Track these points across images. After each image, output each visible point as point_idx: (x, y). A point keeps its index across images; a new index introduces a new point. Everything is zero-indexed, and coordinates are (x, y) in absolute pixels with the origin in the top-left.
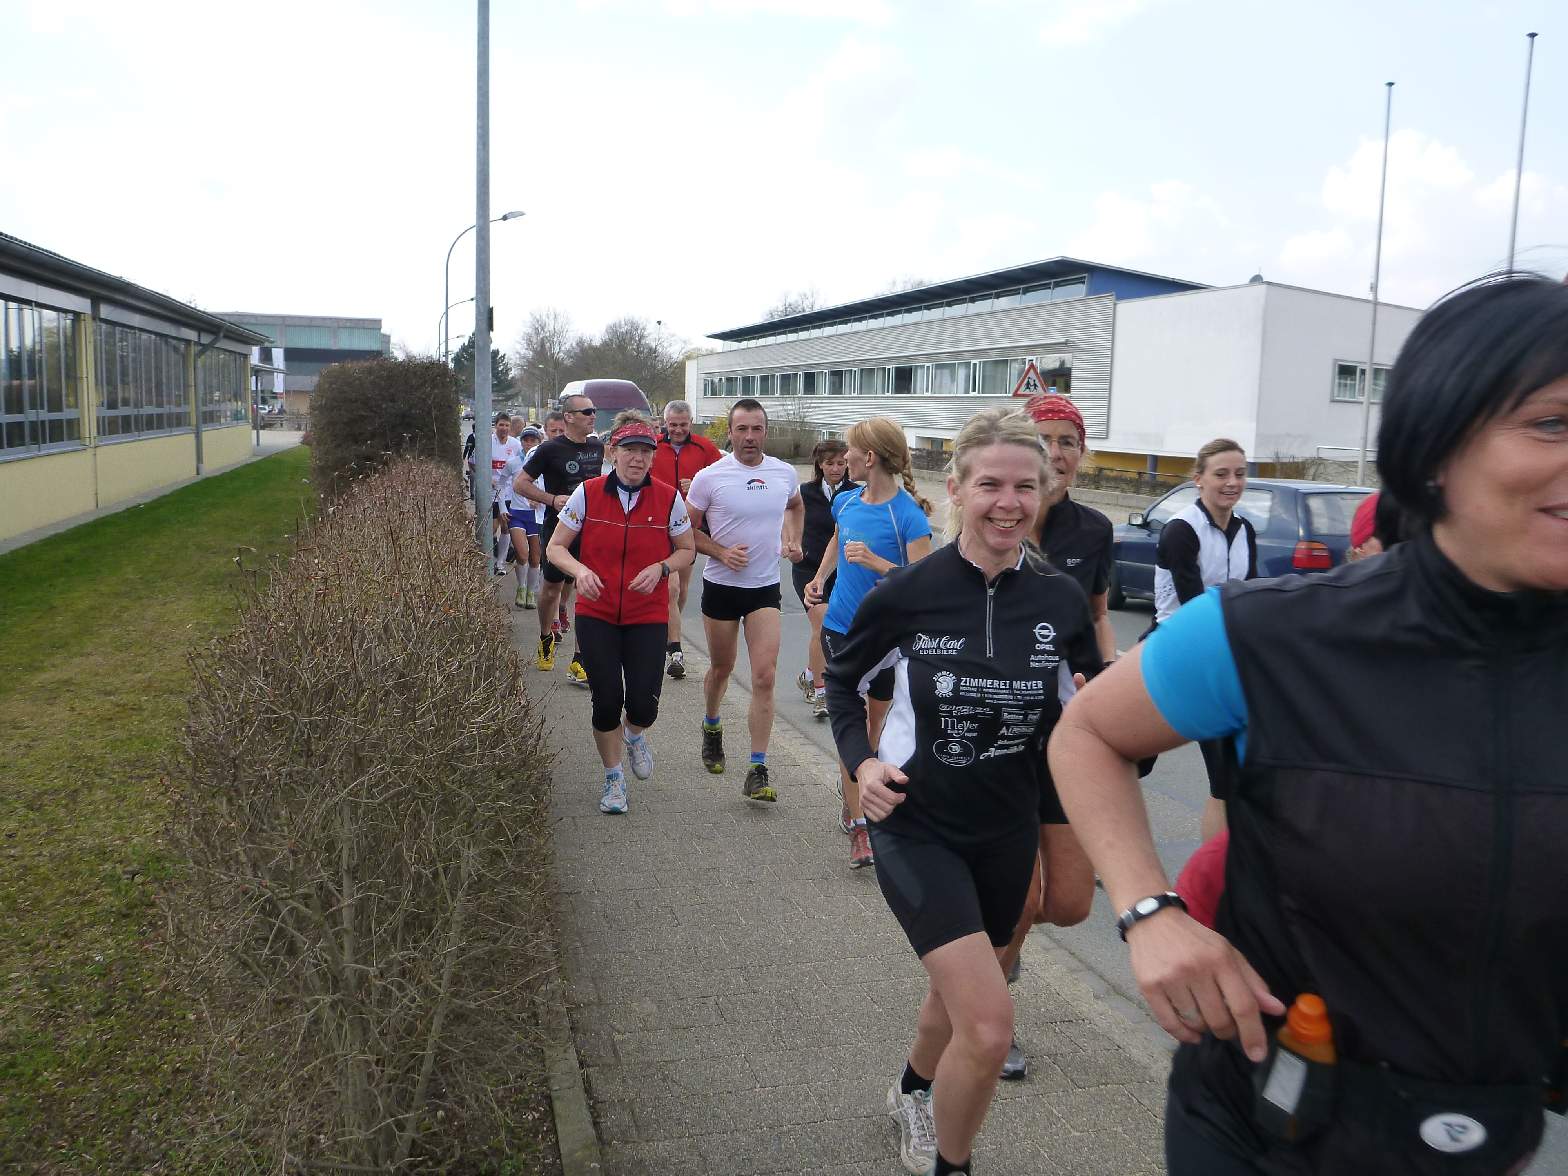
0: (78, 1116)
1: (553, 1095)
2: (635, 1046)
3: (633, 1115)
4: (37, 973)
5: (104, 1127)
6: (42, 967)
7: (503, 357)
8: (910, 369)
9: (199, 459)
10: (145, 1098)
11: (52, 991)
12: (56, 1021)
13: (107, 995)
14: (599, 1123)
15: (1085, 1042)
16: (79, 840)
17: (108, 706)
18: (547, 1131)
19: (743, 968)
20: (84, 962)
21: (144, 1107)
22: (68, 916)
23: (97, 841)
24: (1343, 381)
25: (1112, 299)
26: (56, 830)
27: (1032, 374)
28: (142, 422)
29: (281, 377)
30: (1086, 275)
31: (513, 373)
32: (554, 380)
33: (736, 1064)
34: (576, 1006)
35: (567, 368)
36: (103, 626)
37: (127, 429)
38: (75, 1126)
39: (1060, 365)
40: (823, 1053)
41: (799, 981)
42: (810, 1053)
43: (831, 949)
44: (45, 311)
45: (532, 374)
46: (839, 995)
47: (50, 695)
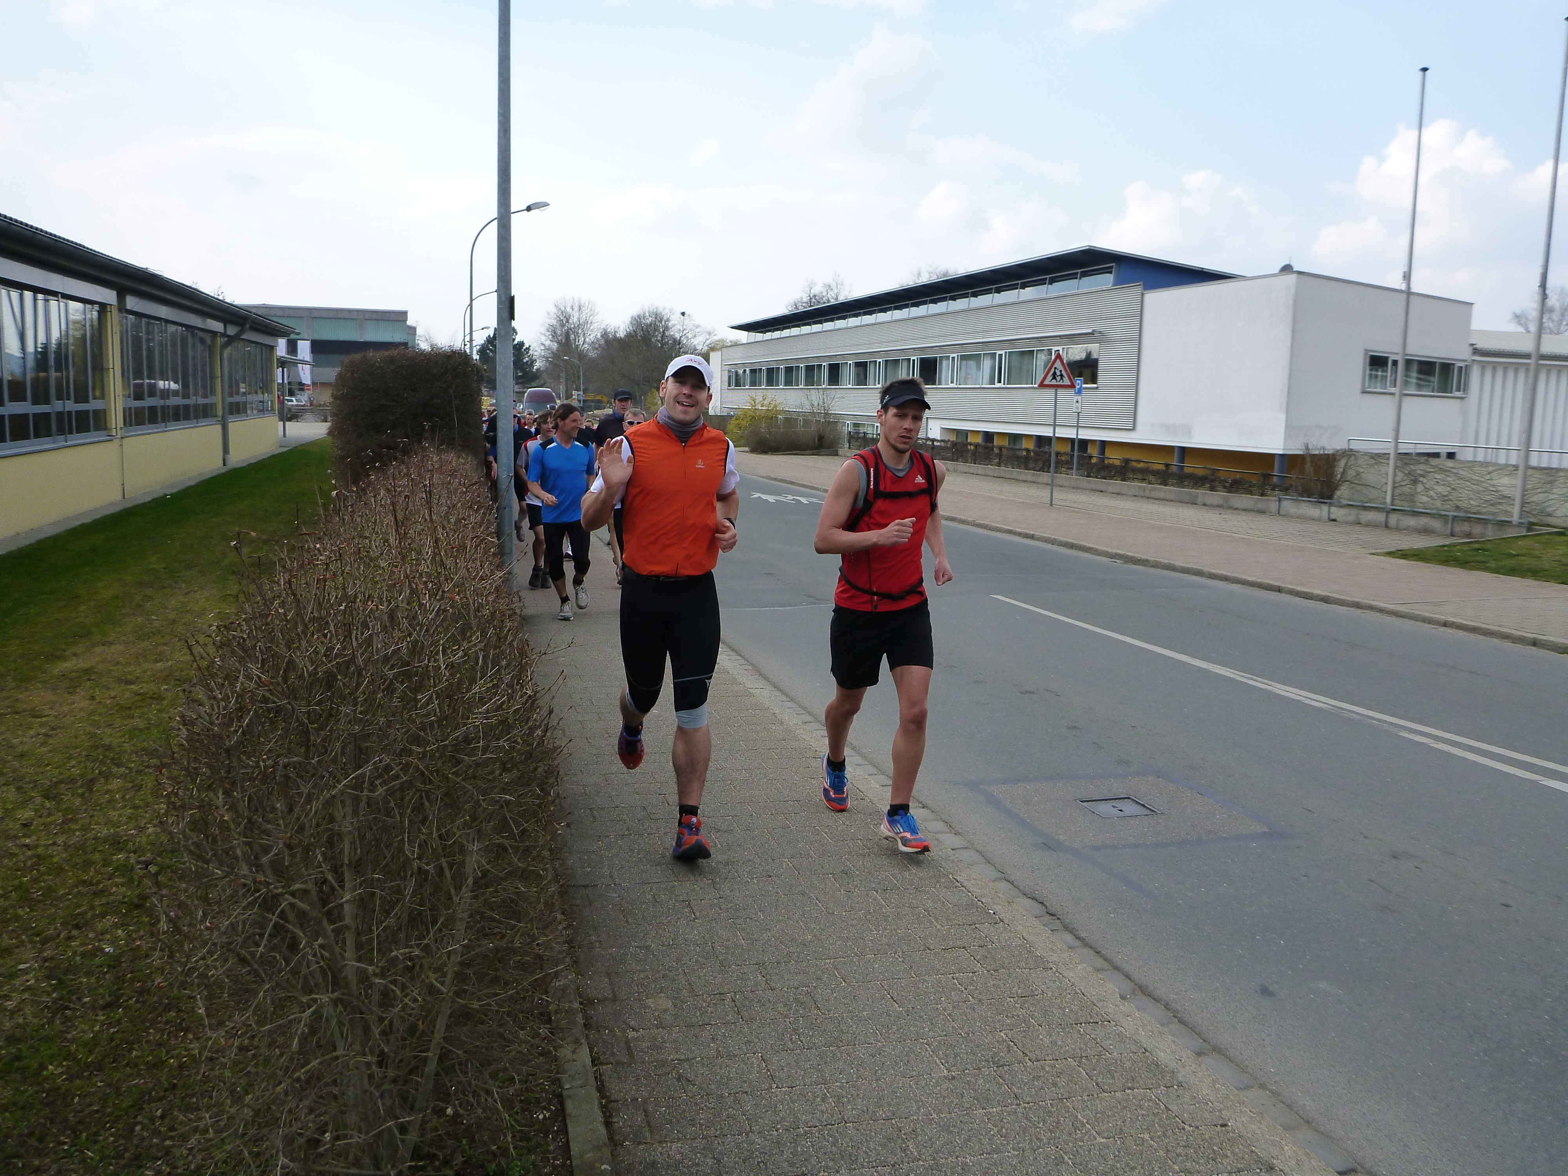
0: (81, 1111)
1: (565, 1093)
2: (649, 1044)
3: (646, 1116)
4: (47, 964)
5: (107, 1123)
6: (52, 958)
7: (528, 349)
8: (935, 360)
9: (226, 450)
10: (150, 1093)
11: (61, 982)
12: (63, 1013)
13: (116, 987)
14: (611, 1123)
15: (1111, 1045)
16: (93, 829)
17: (127, 695)
18: (558, 1131)
19: (761, 964)
20: (93, 954)
21: (149, 1102)
22: (79, 907)
23: (112, 831)
24: (1374, 373)
25: (1140, 288)
26: (71, 819)
27: (1058, 364)
28: (169, 413)
29: (307, 368)
30: (1113, 264)
31: (538, 365)
32: (578, 372)
33: (752, 1063)
34: (590, 1002)
35: (592, 361)
36: (126, 615)
37: (154, 420)
38: (79, 1122)
39: (1086, 356)
40: (841, 1053)
41: (818, 979)
42: (828, 1053)
43: (850, 946)
44: (71, 303)
45: (557, 365)
46: (858, 993)
47: (70, 684)
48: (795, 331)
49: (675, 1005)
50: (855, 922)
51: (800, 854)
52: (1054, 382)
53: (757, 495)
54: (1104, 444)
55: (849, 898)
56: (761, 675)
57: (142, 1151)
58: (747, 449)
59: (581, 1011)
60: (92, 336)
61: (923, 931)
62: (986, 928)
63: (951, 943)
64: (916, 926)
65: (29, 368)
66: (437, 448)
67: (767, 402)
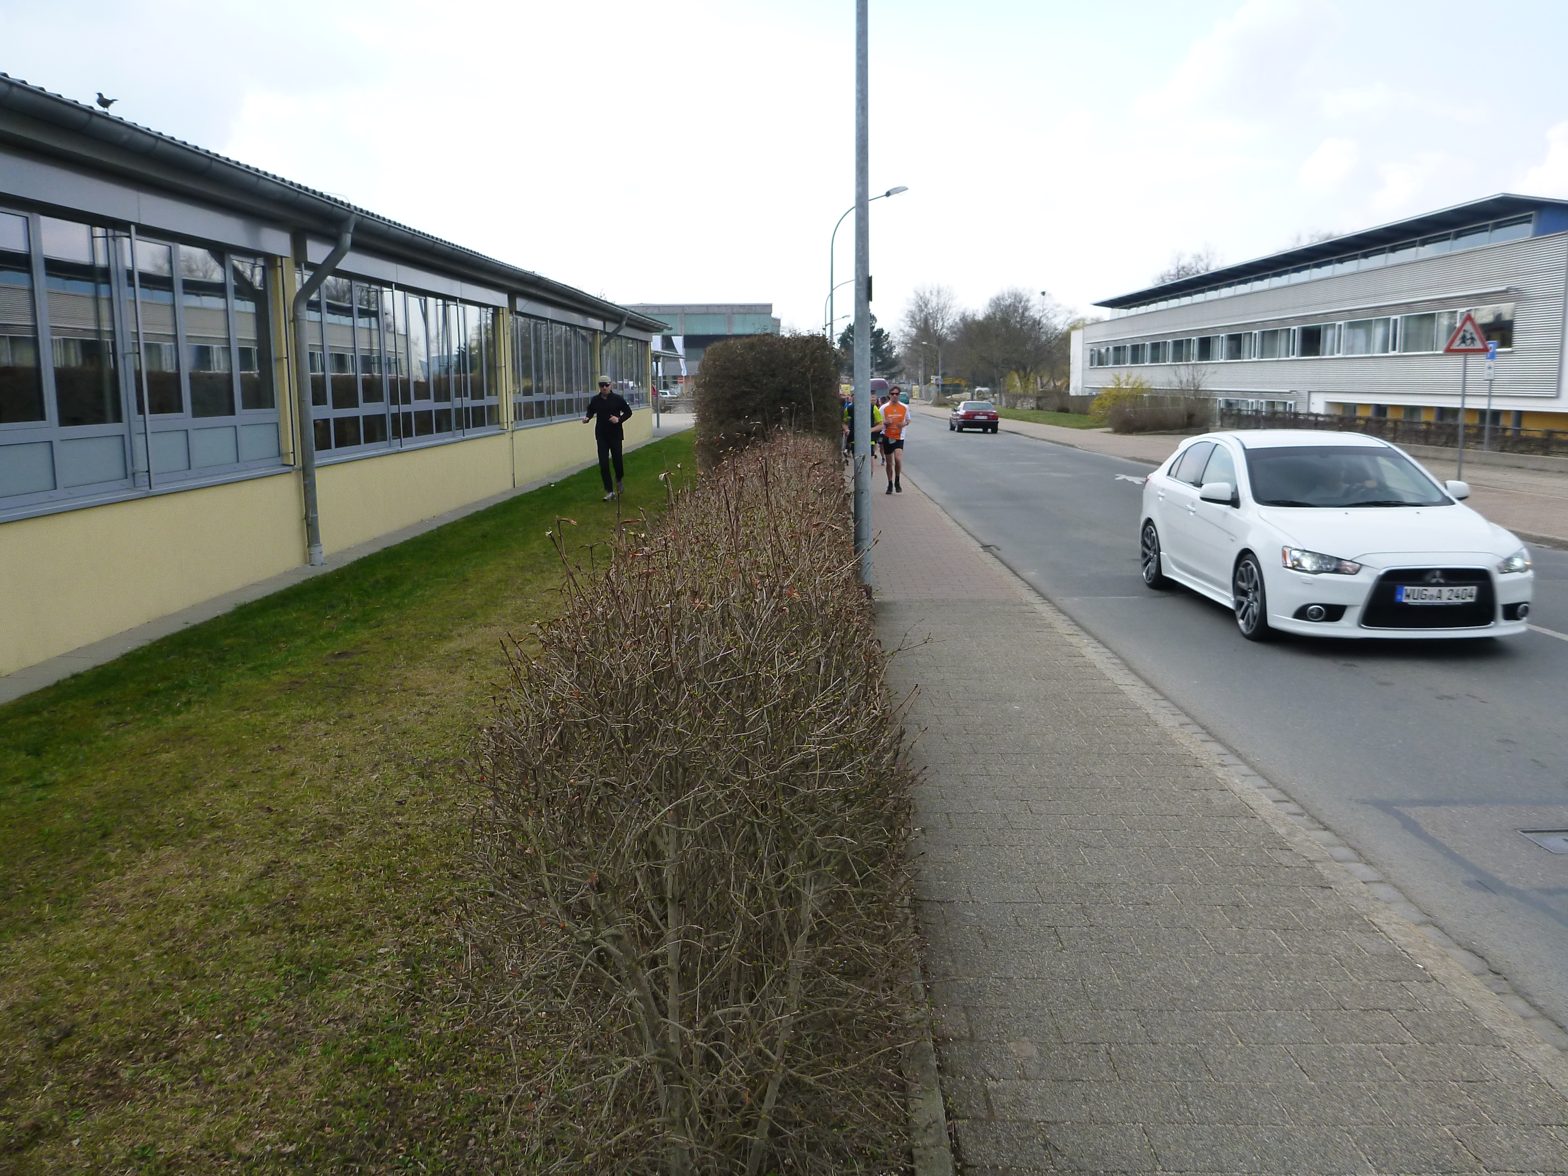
0: (420, 1116)
1: (916, 1151)
2: (1011, 1099)
4: (403, 950)
5: (442, 1132)
6: (409, 944)
7: (887, 335)
8: (1319, 329)
11: (415, 970)
12: (413, 1005)
19: (1140, 1011)
21: (484, 1114)
25: (1564, 238)
26: (441, 799)
27: (1468, 327)
28: (554, 407)
29: (682, 362)
30: (1532, 212)
31: (897, 351)
32: (936, 356)
33: (1132, 1136)
34: (946, 1040)
35: (950, 344)
36: (507, 598)
37: (541, 414)
38: (416, 1128)
39: (1498, 317)
40: (1240, 1133)
41: (1208, 1034)
42: (1225, 1132)
43: (1246, 997)
44: (468, 307)
45: (916, 351)
46: (1258, 1057)
47: (453, 664)
48: (1162, 305)
49: (1041, 1053)
50: (1250, 967)
51: (1182, 879)
52: (1463, 346)
53: (1122, 477)
54: (1520, 414)
55: (1242, 936)
56: (1130, 669)
57: (473, 1170)
58: (1110, 429)
59: (935, 1050)
60: (487, 338)
61: (1335, 985)
62: (1415, 988)
63: (1371, 1004)
64: (1326, 977)
65: (431, 370)
66: (794, 433)
67: (1131, 380)
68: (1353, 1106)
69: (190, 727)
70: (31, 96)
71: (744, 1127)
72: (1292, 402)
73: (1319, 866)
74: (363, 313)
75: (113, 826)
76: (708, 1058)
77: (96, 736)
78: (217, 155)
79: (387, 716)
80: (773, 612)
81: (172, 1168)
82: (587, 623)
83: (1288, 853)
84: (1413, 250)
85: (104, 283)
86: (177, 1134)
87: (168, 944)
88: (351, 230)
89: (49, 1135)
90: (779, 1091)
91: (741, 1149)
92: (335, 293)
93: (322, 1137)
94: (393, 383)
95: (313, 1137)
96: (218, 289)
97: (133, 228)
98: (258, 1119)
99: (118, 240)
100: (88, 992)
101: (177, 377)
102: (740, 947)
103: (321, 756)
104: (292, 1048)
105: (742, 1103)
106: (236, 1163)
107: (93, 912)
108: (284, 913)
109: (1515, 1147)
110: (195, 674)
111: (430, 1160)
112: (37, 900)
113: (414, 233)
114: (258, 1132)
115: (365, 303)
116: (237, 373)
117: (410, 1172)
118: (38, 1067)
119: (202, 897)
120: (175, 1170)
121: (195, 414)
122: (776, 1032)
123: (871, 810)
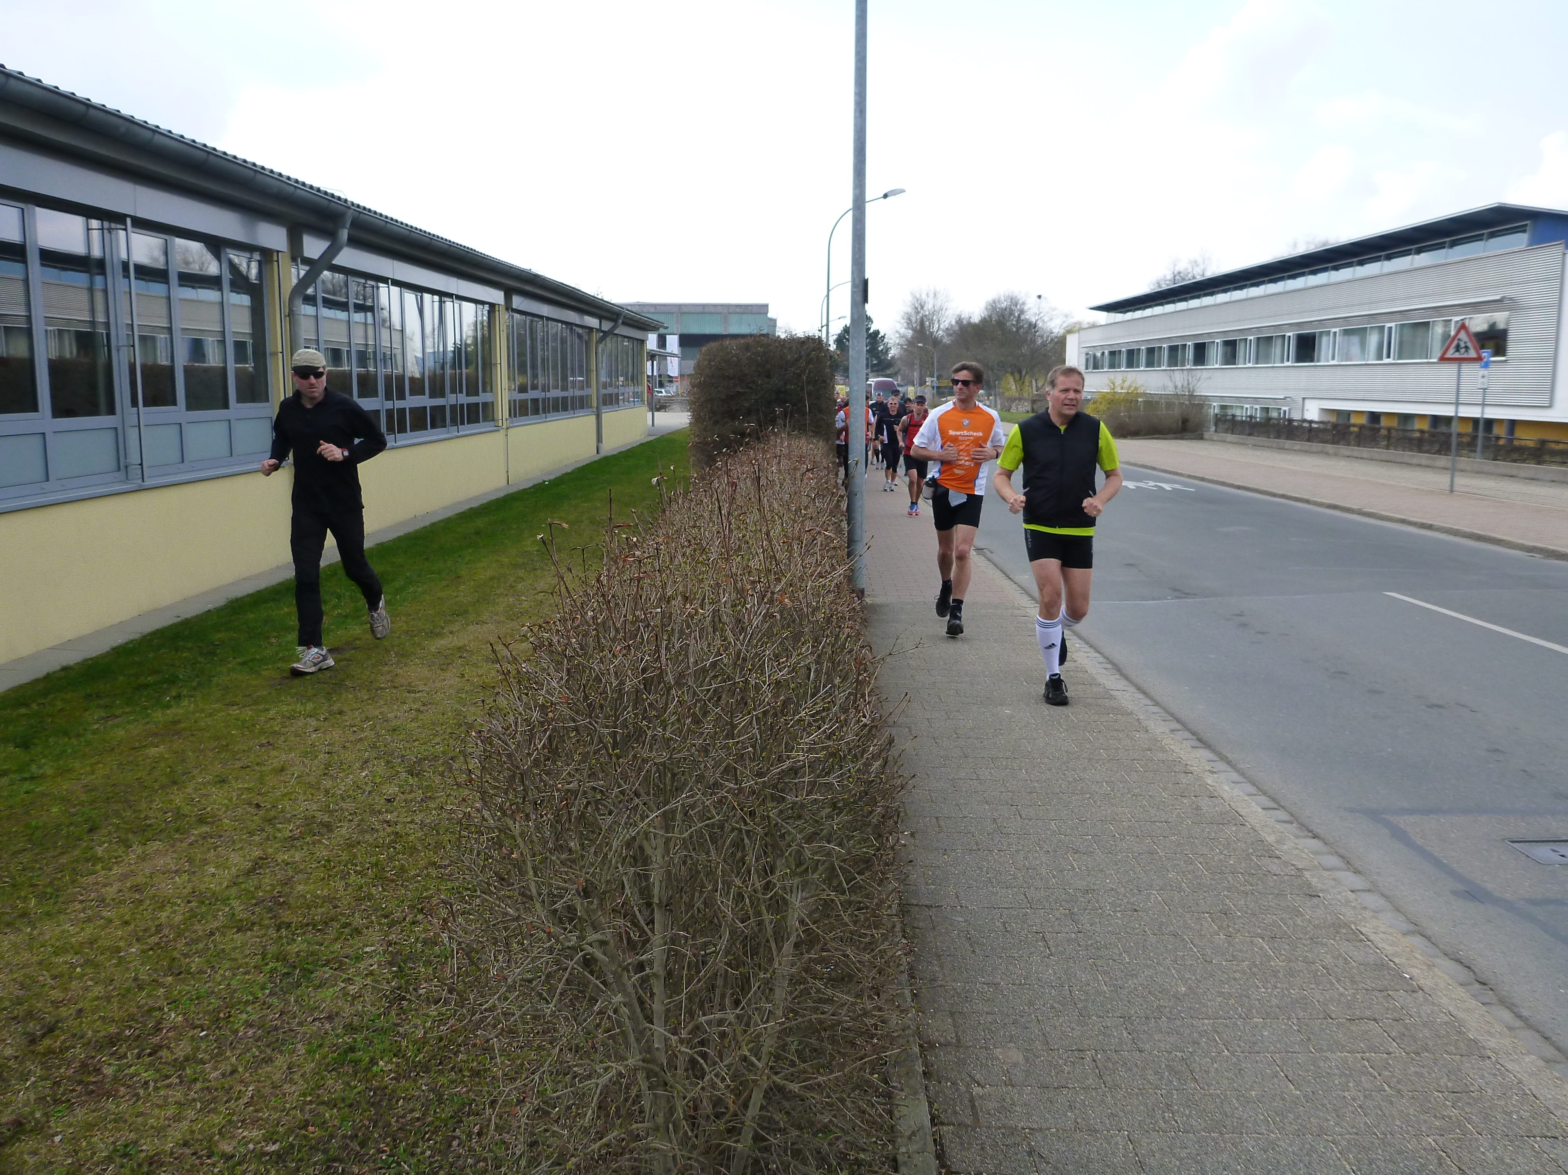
0: (404, 1116)
1: (900, 1158)
2: (997, 1105)
4: (390, 949)
5: (426, 1133)
6: (396, 943)
7: (883, 337)
8: (1314, 335)
9: (599, 439)
10: (470, 1105)
11: (401, 969)
12: (399, 1004)
19: (1126, 1018)
21: (469, 1115)
22: (427, 890)
25: (1561, 248)
26: (430, 797)
27: (1463, 335)
28: (549, 405)
29: (676, 361)
30: (1528, 222)
31: (893, 353)
32: (932, 358)
33: (1117, 1143)
34: (932, 1046)
35: (946, 346)
36: (500, 595)
37: (536, 412)
38: (400, 1129)
39: (1493, 326)
40: (1225, 1142)
41: (1194, 1043)
42: (1209, 1141)
43: (1233, 1005)
44: (464, 304)
45: (911, 353)
46: (1244, 1065)
47: (444, 661)
48: (1158, 310)
49: (1027, 1060)
50: (1238, 975)
51: (1171, 886)
52: (1457, 355)
54: (1513, 424)
55: (1229, 943)
56: (1122, 674)
57: (457, 1172)
59: (921, 1056)
60: (483, 335)
61: (1322, 994)
62: (1401, 997)
63: (1358, 1013)
64: (1313, 986)
65: (427, 365)
66: (789, 434)
67: (1126, 385)
68: (1338, 1116)
69: (179, 722)
70: (28, 88)
71: (728, 1133)
72: (1286, 409)
73: (1307, 874)
74: (359, 308)
75: (101, 820)
76: (693, 1062)
77: (85, 730)
78: (214, 149)
79: (377, 712)
80: (765, 616)
81: (155, 1166)
82: (579, 626)
83: (1276, 860)
84: (1409, 258)
85: (99, 274)
86: (160, 1132)
87: (154, 939)
88: (348, 225)
89: (31, 1131)
90: (764, 1097)
91: (725, 1156)
92: (331, 287)
93: (305, 1136)
94: (388, 378)
95: (296, 1136)
96: (214, 282)
97: (129, 221)
98: (242, 1118)
99: (114, 232)
100: (73, 988)
101: (171, 369)
102: (727, 952)
103: (310, 752)
104: (277, 1046)
105: (727, 1108)
106: (218, 1162)
107: (79, 906)
108: (270, 910)
109: (1498, 1159)
110: (185, 668)
111: (414, 1161)
112: (23, 894)
113: (411, 229)
114: (241, 1130)
115: (361, 298)
116: (232, 366)
117: (393, 1171)
118: (22, 1062)
119: (189, 893)
120: (157, 1168)
121: (189, 407)
122: (761, 1039)
123: (859, 818)
